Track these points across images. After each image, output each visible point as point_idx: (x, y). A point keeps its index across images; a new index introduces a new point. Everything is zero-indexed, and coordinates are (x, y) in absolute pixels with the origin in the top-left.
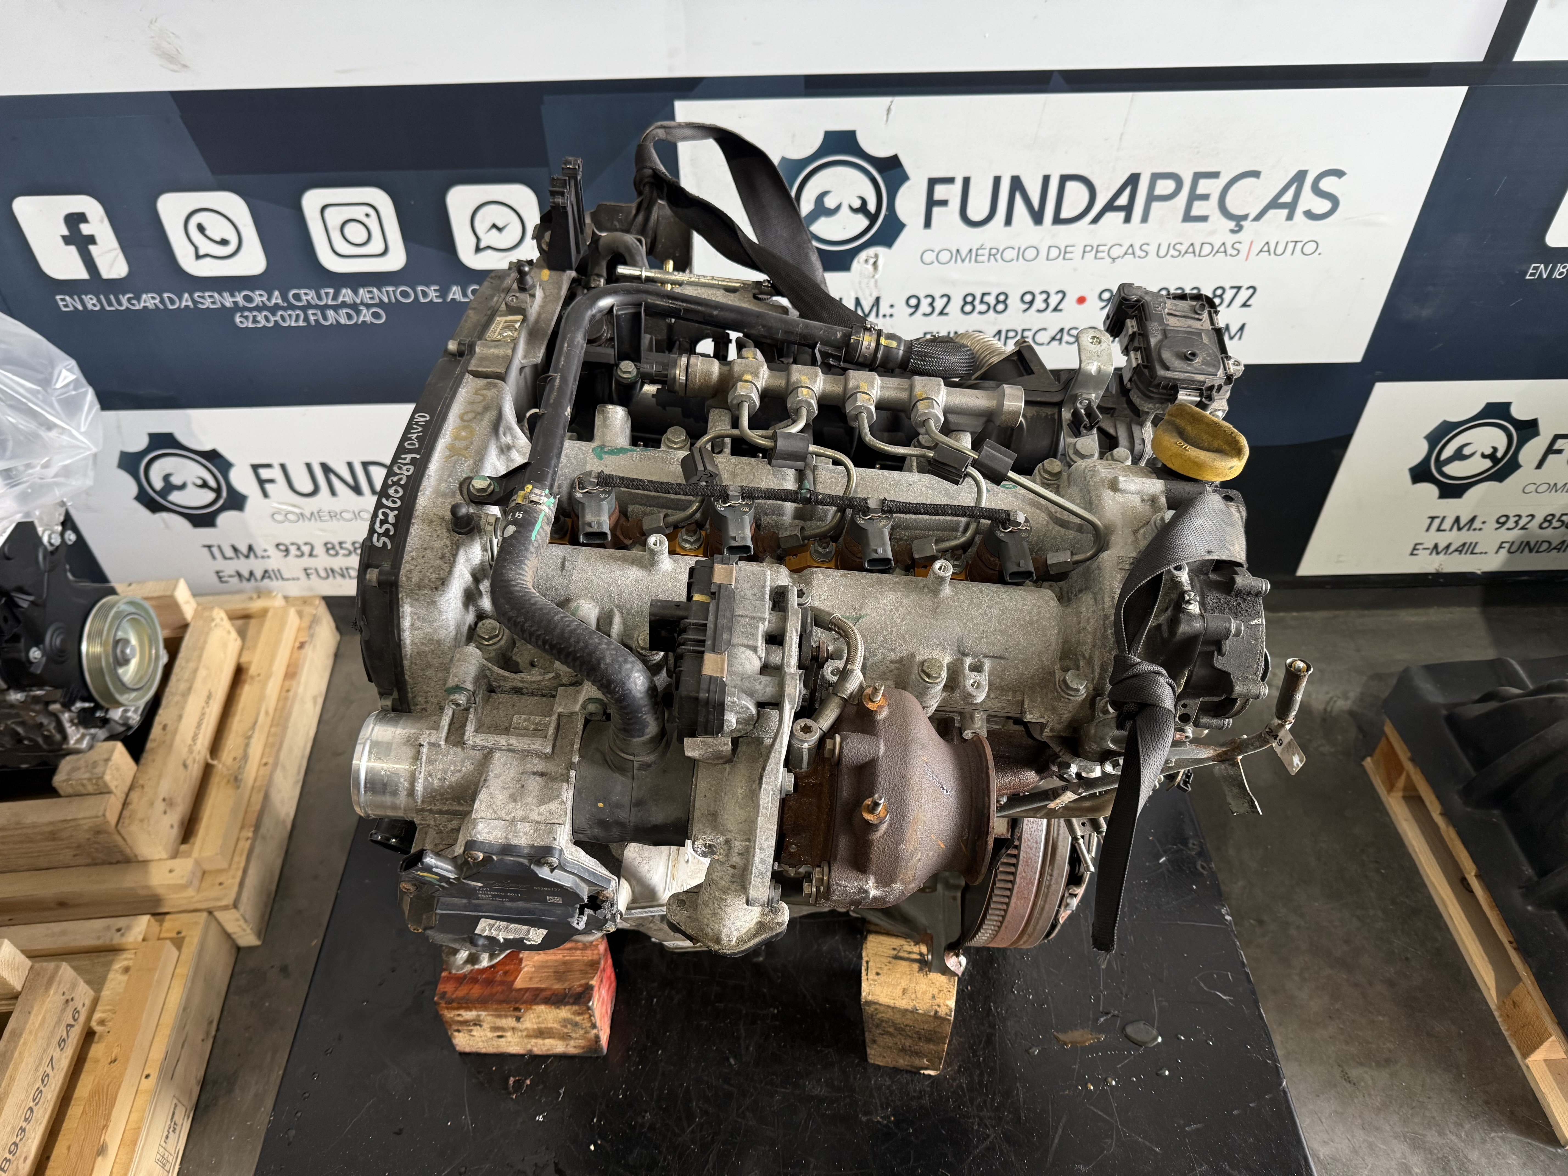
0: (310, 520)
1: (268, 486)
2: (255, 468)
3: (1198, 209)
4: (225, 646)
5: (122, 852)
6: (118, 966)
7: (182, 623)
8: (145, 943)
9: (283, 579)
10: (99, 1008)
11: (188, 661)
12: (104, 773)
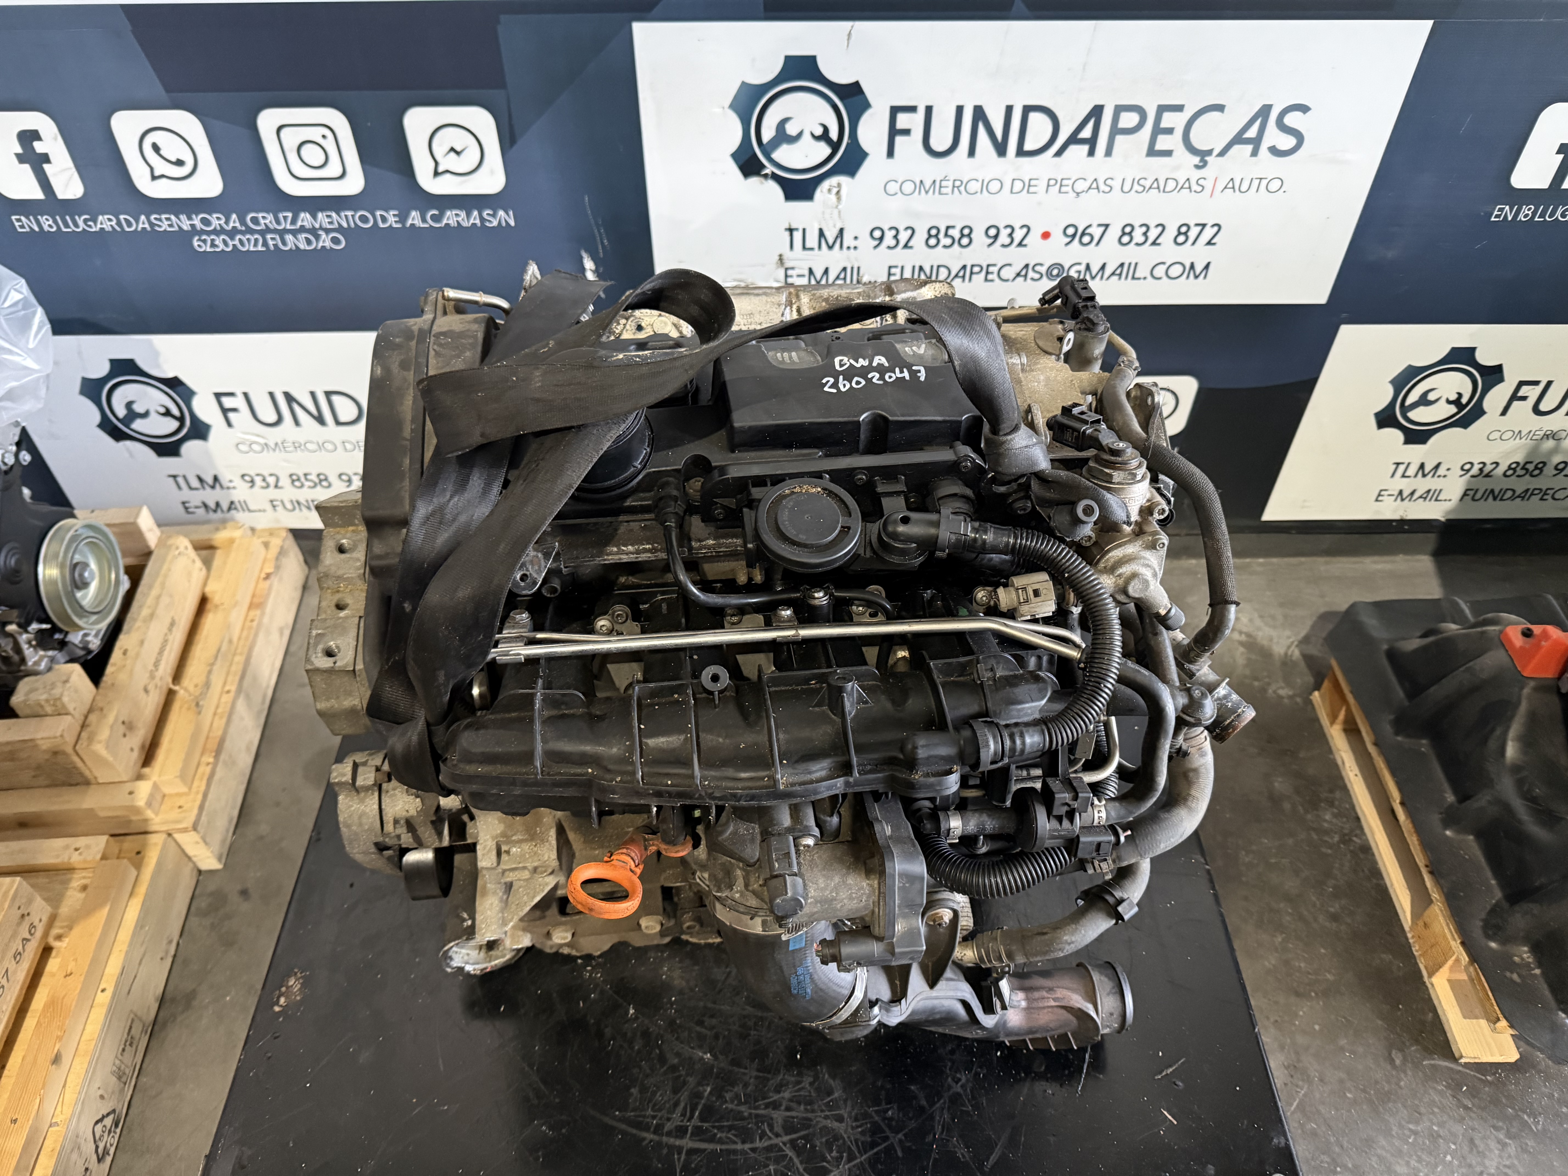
0: (274, 450)
1: (231, 415)
2: (218, 396)
3: (1163, 142)
4: (189, 574)
5: (81, 774)
6: (76, 883)
7: (146, 551)
8: (104, 862)
9: (249, 511)
10: (57, 923)
11: (150, 587)
12: (62, 695)
